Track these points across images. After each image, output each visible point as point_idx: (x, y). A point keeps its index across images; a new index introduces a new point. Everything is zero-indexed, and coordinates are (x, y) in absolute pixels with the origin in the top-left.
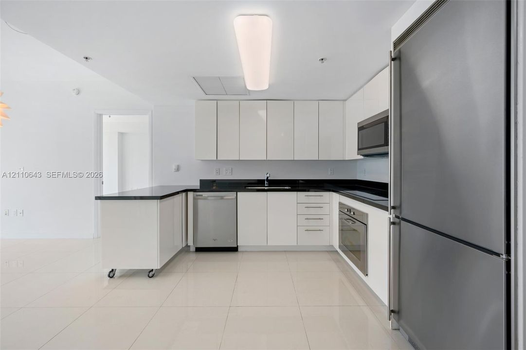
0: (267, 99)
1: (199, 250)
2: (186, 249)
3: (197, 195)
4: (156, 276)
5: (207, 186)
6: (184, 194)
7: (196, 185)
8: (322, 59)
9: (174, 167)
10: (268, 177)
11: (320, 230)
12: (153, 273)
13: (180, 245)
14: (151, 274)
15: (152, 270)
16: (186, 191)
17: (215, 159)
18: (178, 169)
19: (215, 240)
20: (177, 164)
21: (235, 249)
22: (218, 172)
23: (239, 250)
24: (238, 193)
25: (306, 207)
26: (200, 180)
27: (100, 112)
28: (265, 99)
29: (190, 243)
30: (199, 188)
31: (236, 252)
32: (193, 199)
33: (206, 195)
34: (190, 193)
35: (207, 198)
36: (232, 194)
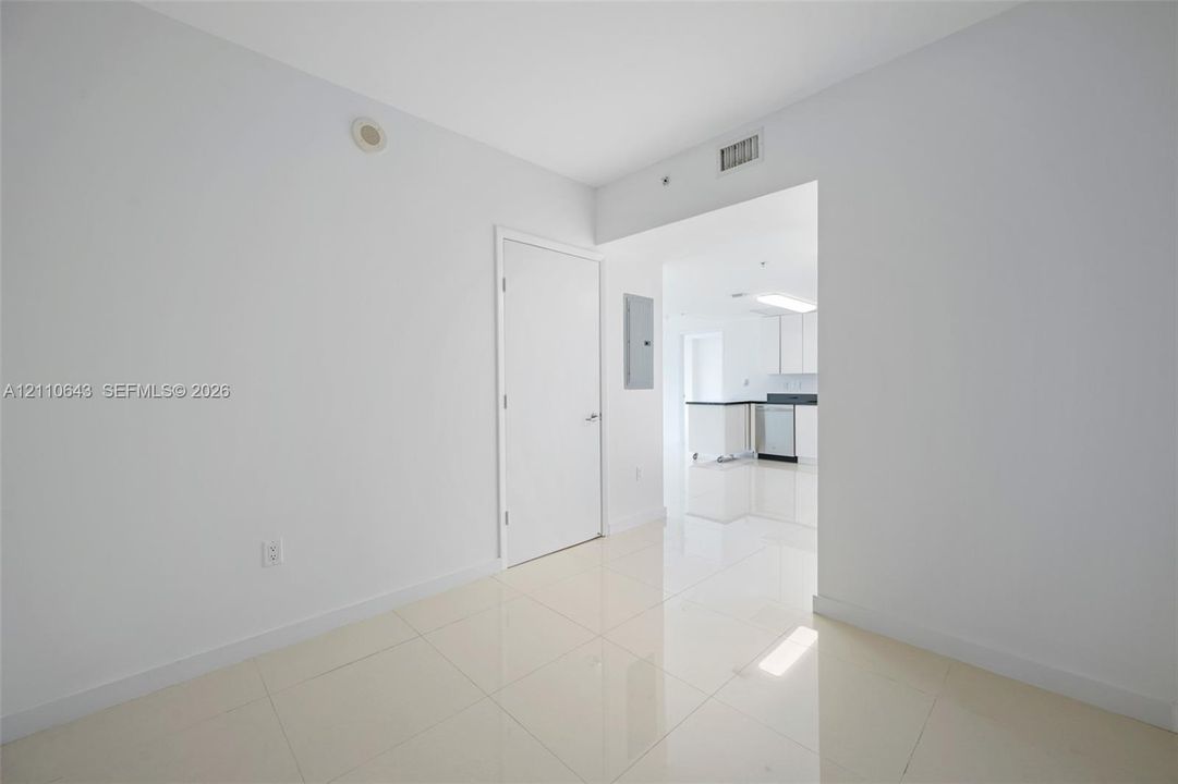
1: (762, 457)
2: (748, 454)
3: (758, 407)
5: (774, 399)
6: (747, 405)
7: (764, 398)
9: (743, 382)
13: (743, 450)
16: (749, 403)
17: (779, 373)
18: (747, 383)
19: (774, 449)
20: (746, 379)
21: (794, 460)
22: (786, 386)
23: (798, 461)
24: (795, 406)
29: (753, 449)
30: (766, 401)
31: (795, 463)
32: (756, 410)
33: (766, 406)
34: (753, 405)
35: (768, 410)
36: (792, 407)
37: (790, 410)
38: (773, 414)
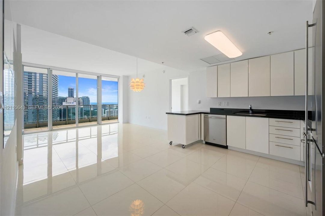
0: (248, 58)
1: (207, 143)
2: (200, 142)
3: (205, 116)
4: (186, 148)
5: (214, 111)
6: (199, 114)
7: (208, 110)
8: (270, 33)
9: (198, 101)
10: (251, 108)
11: (290, 148)
12: (184, 146)
13: (197, 139)
14: (183, 147)
15: (184, 145)
16: (201, 113)
17: (217, 97)
18: (200, 102)
19: (214, 140)
20: (199, 100)
21: (226, 147)
22: (220, 104)
23: (228, 148)
24: (227, 116)
25: (276, 129)
26: (210, 108)
27: (170, 79)
28: (247, 58)
29: (203, 139)
30: (210, 112)
31: (227, 149)
32: (204, 117)
33: (210, 115)
34: (203, 115)
35: (211, 117)
36: (224, 116)
37: (223, 118)
38: (213, 119)
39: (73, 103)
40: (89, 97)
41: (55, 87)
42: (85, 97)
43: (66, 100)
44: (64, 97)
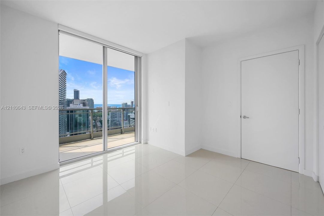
39: (79, 105)
40: (93, 99)
41: (64, 88)
42: (90, 99)
43: (73, 102)
44: (71, 99)
